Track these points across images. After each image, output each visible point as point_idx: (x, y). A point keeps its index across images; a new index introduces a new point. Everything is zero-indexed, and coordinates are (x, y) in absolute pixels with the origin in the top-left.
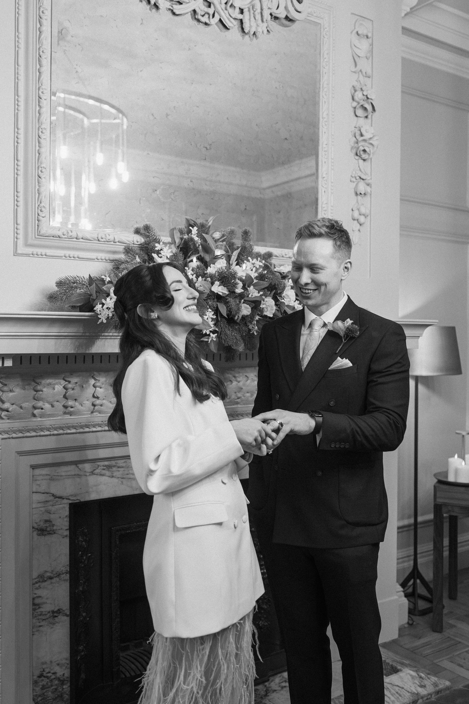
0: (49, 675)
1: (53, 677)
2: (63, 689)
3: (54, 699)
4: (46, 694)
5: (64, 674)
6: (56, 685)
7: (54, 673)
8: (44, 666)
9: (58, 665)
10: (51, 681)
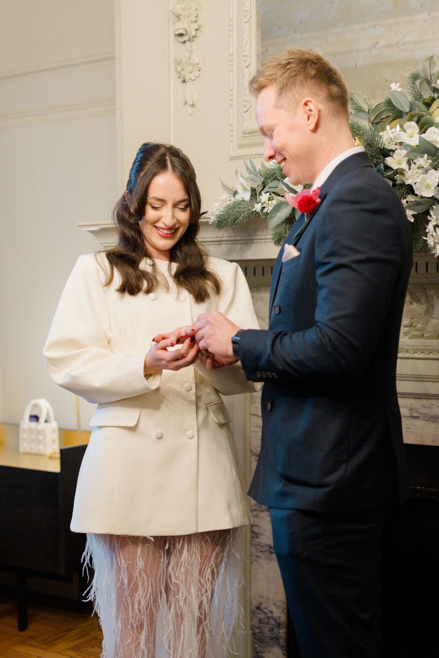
0: (266, 611)
1: (269, 615)
2: (279, 633)
3: (272, 639)
4: (263, 628)
5: (280, 617)
6: (272, 625)
7: (271, 612)
8: (262, 600)
9: (275, 604)
10: (268, 618)
